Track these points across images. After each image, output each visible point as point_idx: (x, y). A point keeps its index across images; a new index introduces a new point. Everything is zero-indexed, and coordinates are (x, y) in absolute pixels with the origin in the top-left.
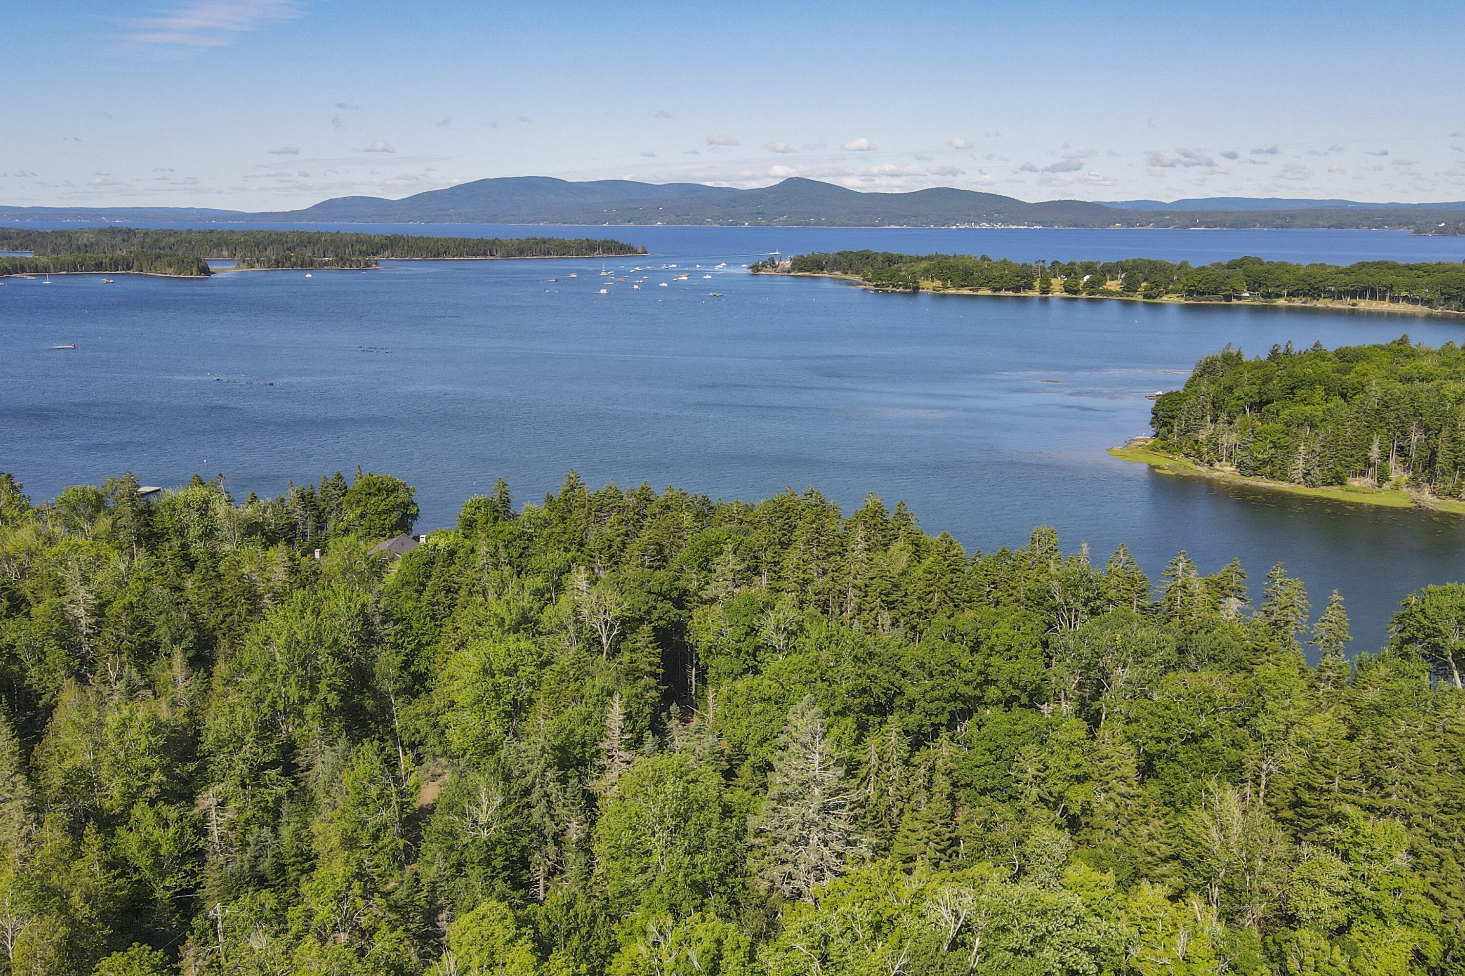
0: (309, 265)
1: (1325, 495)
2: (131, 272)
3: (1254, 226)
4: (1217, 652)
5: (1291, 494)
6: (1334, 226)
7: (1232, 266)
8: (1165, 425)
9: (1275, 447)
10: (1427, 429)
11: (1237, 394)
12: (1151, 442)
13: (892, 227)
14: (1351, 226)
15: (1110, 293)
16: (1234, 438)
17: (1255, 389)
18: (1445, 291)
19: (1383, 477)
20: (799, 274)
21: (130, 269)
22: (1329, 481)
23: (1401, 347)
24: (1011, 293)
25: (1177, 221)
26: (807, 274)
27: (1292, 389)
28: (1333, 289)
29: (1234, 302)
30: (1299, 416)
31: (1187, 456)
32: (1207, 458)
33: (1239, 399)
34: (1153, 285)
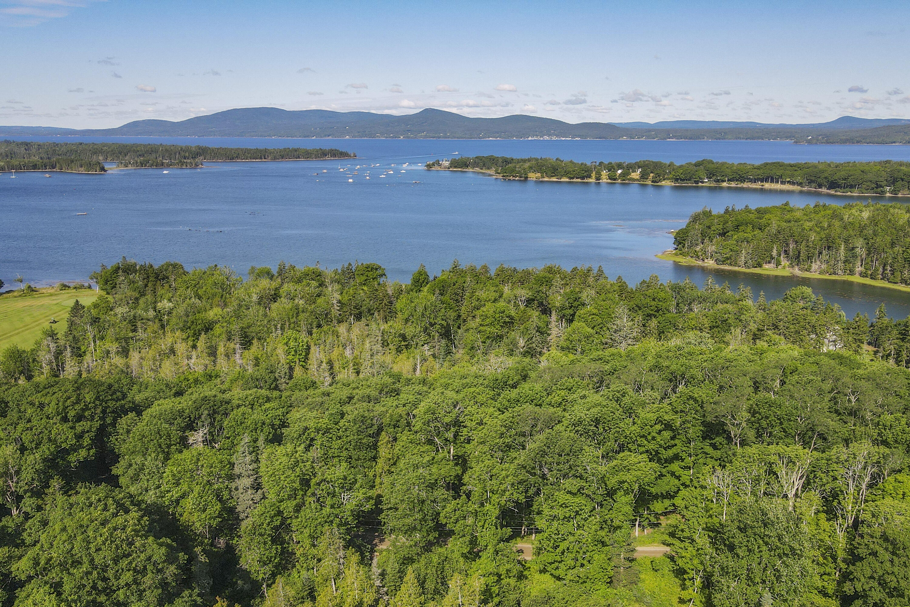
0: (160, 165)
1: (754, 272)
2: (55, 170)
3: (703, 139)
6: (749, 138)
7: (697, 165)
8: (680, 244)
9: (732, 251)
10: (797, 242)
11: (712, 229)
12: (674, 251)
13: (491, 139)
14: (758, 138)
15: (634, 180)
16: (714, 248)
17: (721, 226)
18: (808, 178)
19: (778, 264)
20: (455, 169)
21: (54, 168)
22: (755, 265)
23: (786, 207)
24: (579, 180)
25: (659, 135)
26: (460, 169)
27: (738, 226)
28: (751, 177)
29: (700, 184)
30: (742, 238)
31: (692, 257)
32: (701, 258)
33: (713, 231)
34: (657, 175)
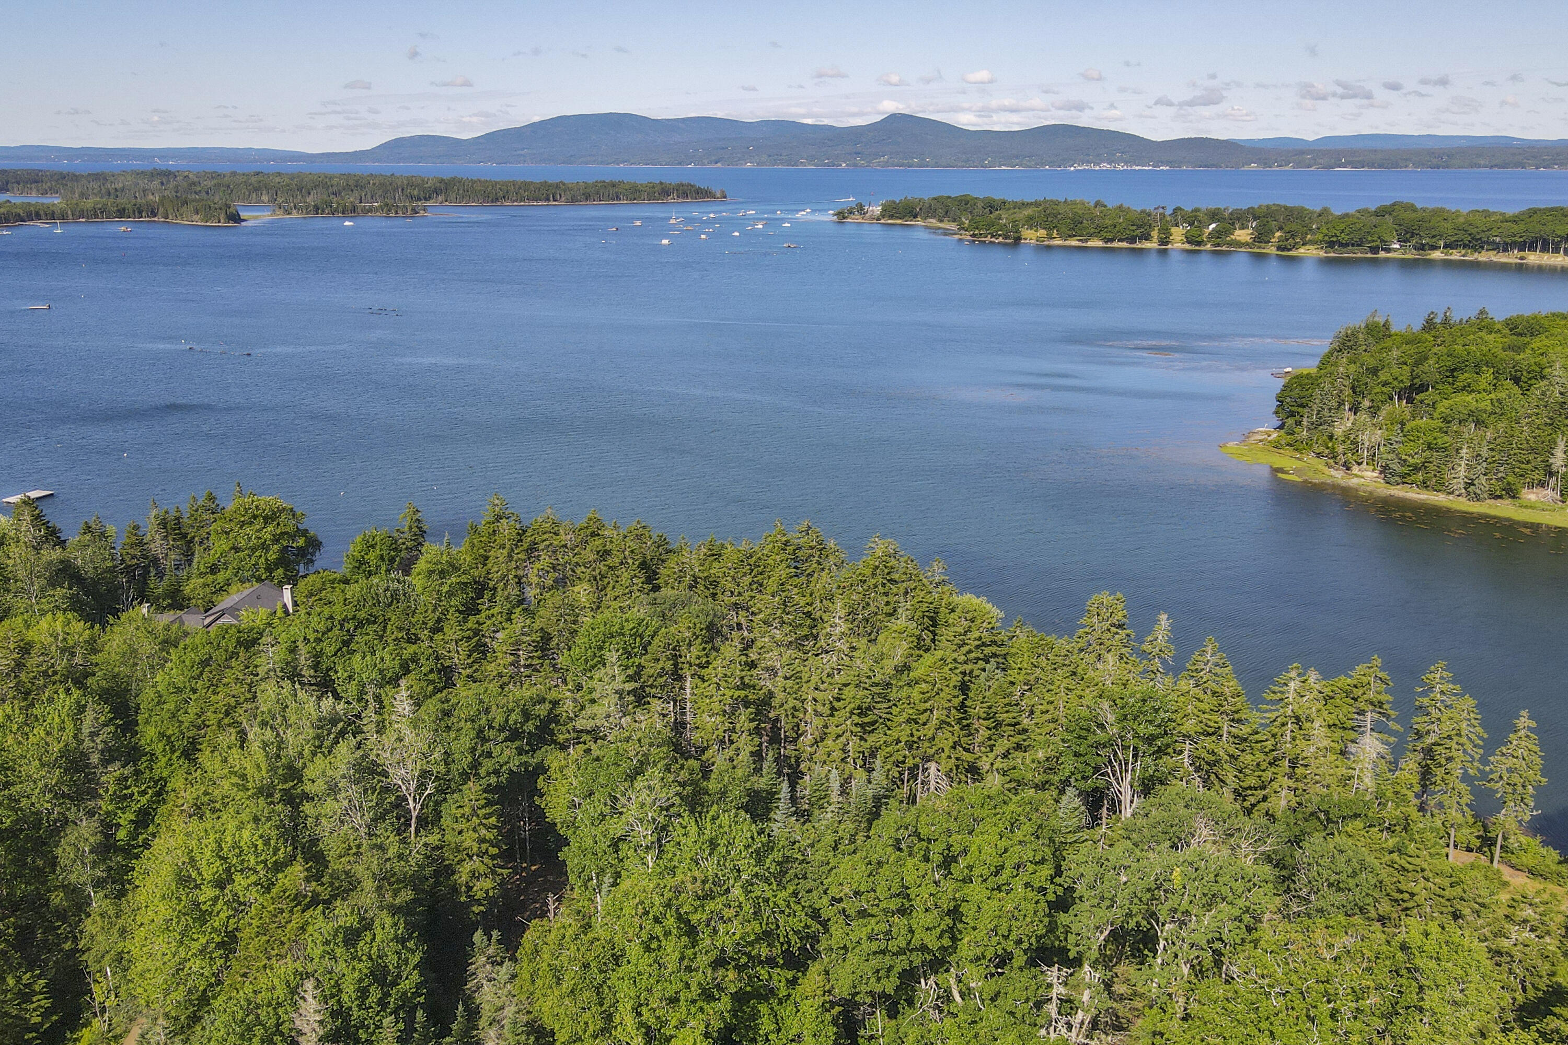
0: (351, 211)
1: (1492, 512)
2: (154, 219)
3: (1406, 167)
4: (1343, 877)
5: (1448, 510)
6: (1496, 166)
7: (1381, 213)
8: (1292, 414)
9: (1430, 448)
11: (1383, 378)
12: (1274, 436)
13: (1003, 168)
14: (1517, 165)
15: (1240, 244)
16: (1378, 435)
17: (1406, 370)
20: (890, 221)
21: (154, 216)
22: (1498, 493)
24: (1124, 245)
25: (1321, 161)
26: (899, 221)
27: (1453, 371)
28: (1498, 239)
29: (1382, 254)
30: (1462, 409)
31: (1319, 455)
32: (1342, 459)
33: (1385, 384)
34: (1289, 235)
